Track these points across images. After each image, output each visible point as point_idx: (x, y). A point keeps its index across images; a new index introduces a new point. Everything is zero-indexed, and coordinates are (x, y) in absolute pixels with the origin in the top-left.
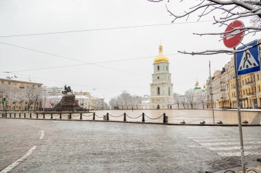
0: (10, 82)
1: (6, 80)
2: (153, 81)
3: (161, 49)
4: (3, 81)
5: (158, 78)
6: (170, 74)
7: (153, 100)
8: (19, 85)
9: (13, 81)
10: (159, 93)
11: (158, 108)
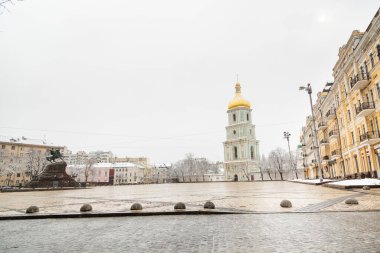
0: (14, 146)
1: (8, 144)
2: (228, 137)
3: (238, 88)
4: (4, 145)
5: (235, 132)
6: (254, 126)
7: (228, 167)
8: (26, 150)
9: (19, 145)
10: (236, 156)
11: (236, 179)
